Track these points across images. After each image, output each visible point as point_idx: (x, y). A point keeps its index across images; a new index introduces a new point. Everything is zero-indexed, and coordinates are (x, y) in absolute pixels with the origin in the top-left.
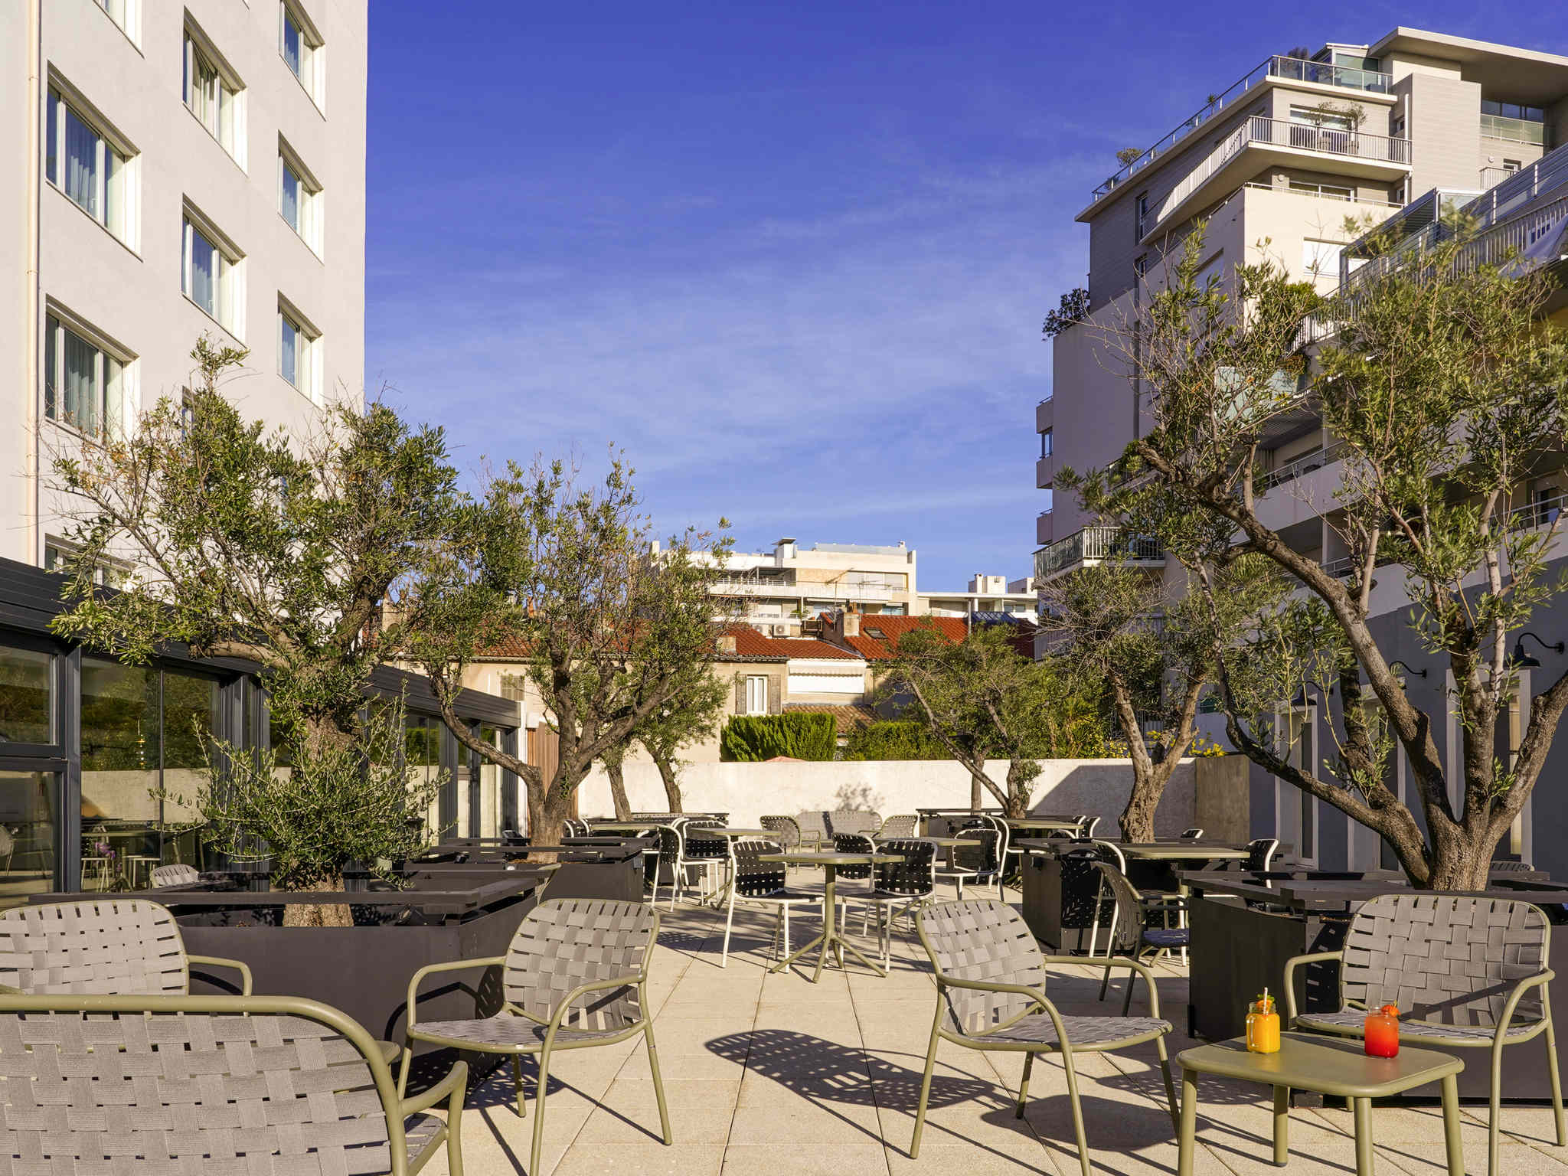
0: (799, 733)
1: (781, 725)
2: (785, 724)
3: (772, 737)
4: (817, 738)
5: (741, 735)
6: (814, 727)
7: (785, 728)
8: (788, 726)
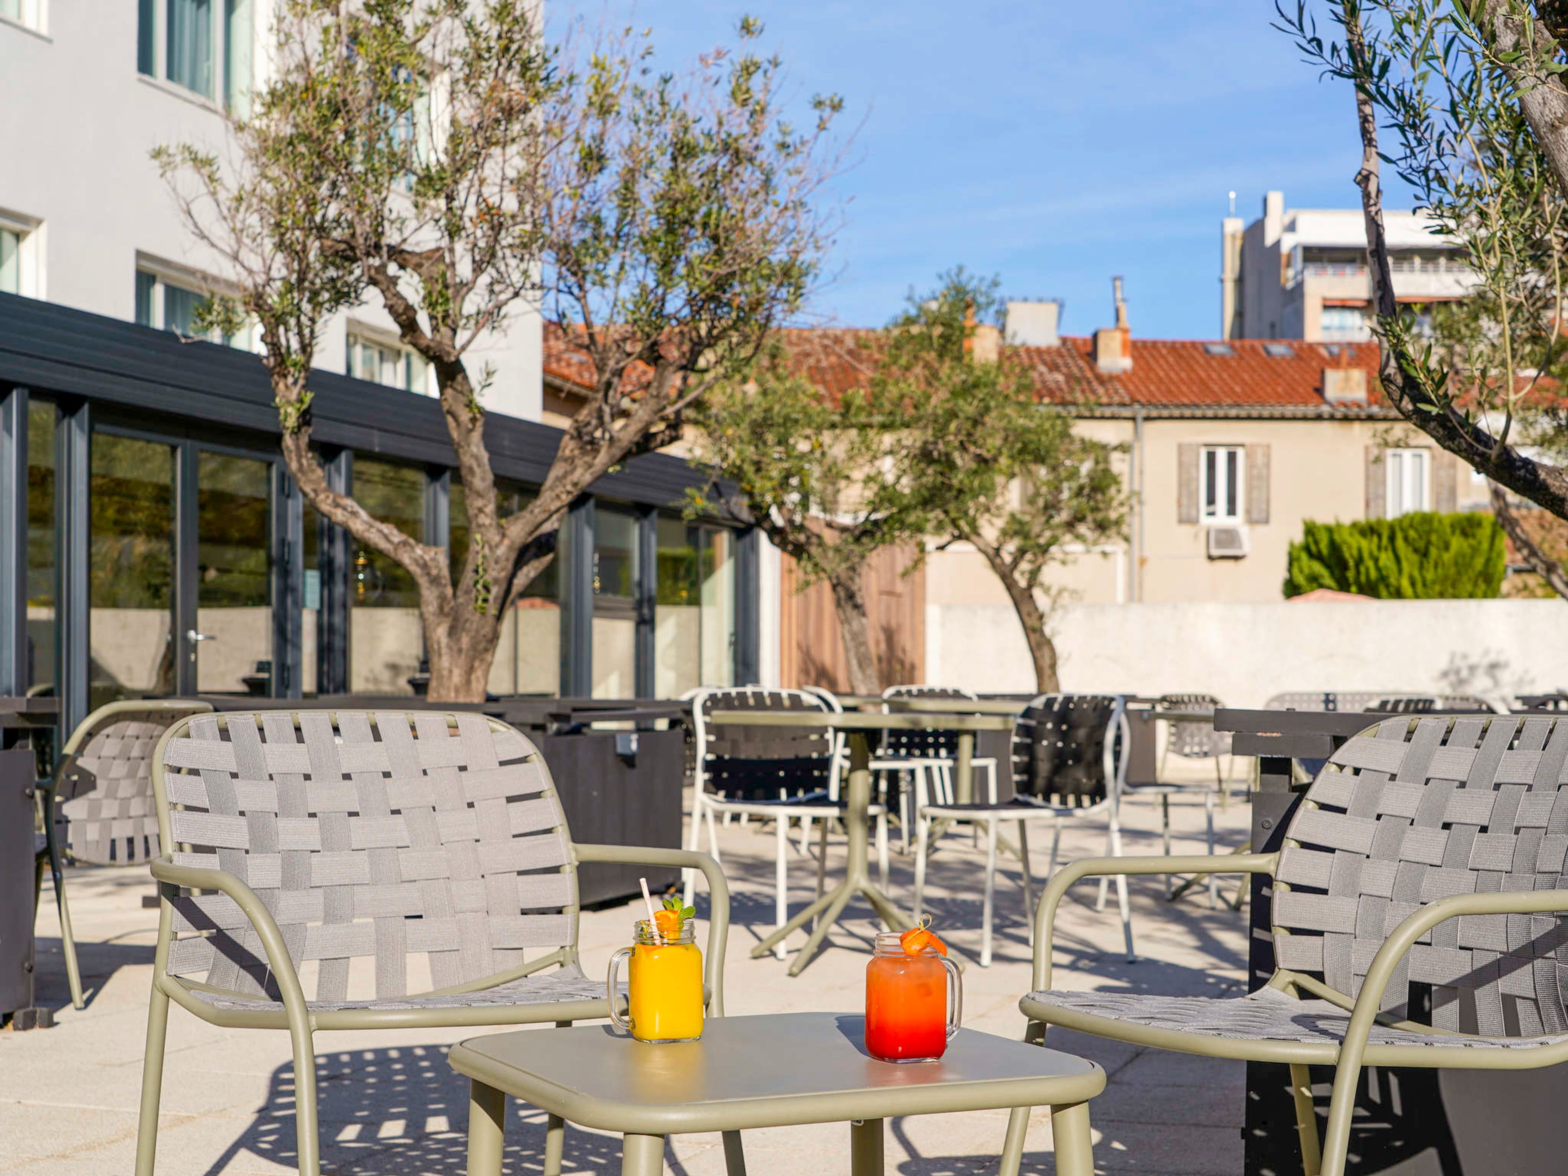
0: (1425, 554)
1: (1392, 538)
2: (1399, 536)
3: (1376, 560)
4: (1462, 564)
5: (1317, 556)
6: (1457, 543)
7: (1400, 543)
8: (1406, 539)
